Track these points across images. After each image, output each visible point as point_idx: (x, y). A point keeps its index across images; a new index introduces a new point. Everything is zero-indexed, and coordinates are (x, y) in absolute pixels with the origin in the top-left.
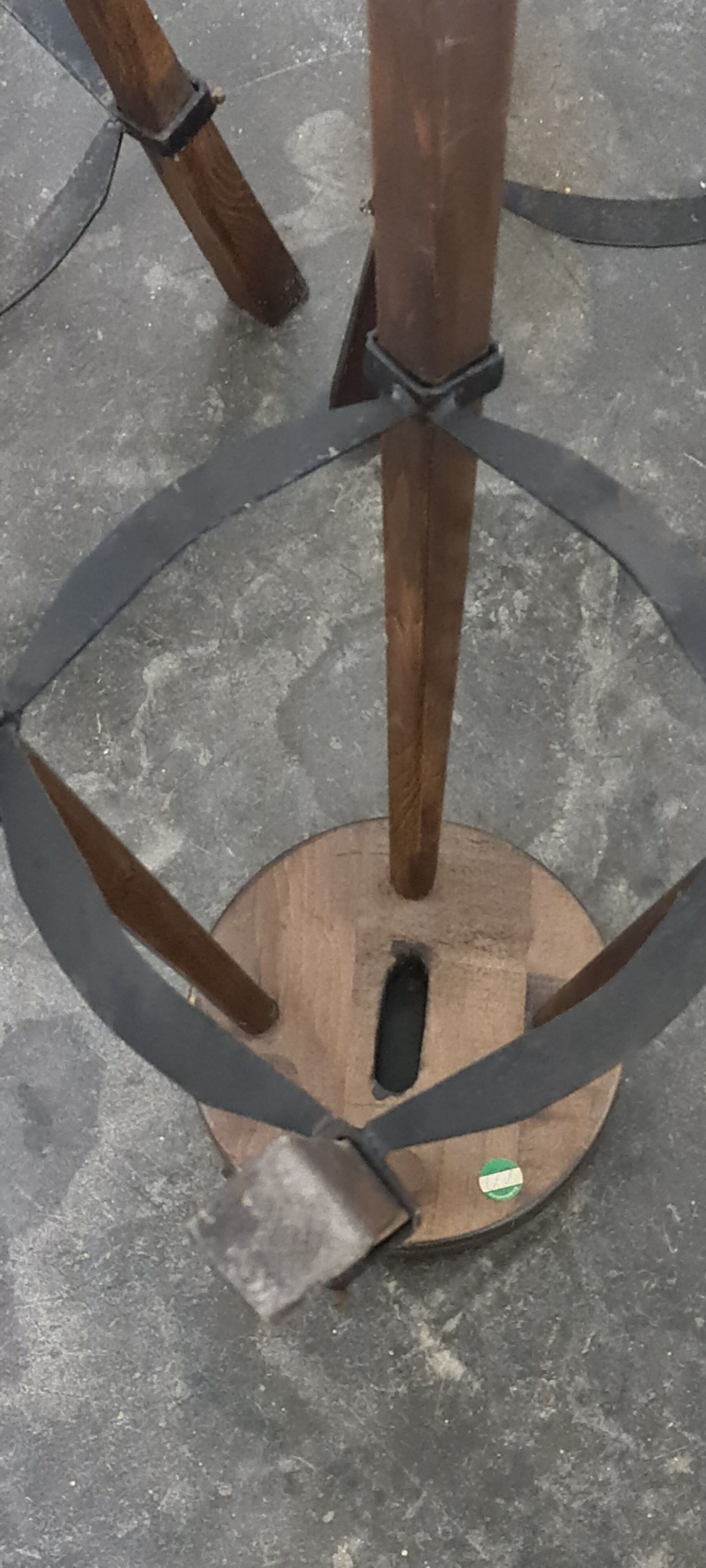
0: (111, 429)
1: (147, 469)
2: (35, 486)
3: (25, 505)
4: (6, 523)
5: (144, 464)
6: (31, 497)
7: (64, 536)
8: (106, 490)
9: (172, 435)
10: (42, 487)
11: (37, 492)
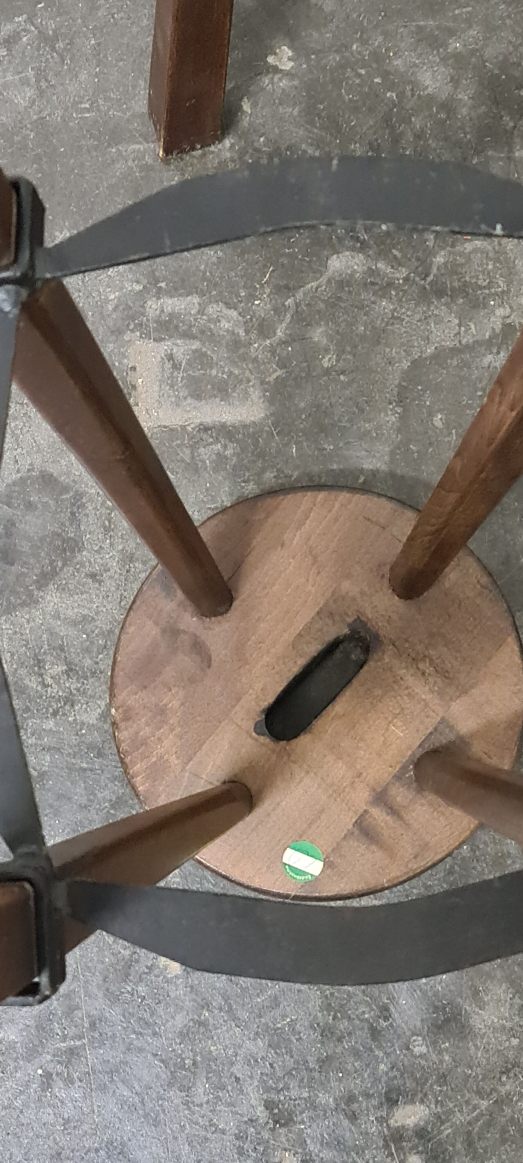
0: (451, 33)
1: (456, 88)
2: (357, 40)
3: (337, 52)
4: (313, 57)
5: (455, 81)
6: (347, 47)
7: (350, 99)
8: (410, 82)
9: (496, 72)
10: (362, 45)
11: (355, 47)
